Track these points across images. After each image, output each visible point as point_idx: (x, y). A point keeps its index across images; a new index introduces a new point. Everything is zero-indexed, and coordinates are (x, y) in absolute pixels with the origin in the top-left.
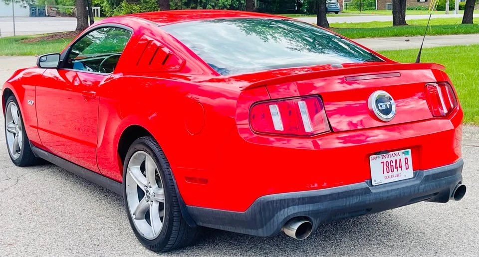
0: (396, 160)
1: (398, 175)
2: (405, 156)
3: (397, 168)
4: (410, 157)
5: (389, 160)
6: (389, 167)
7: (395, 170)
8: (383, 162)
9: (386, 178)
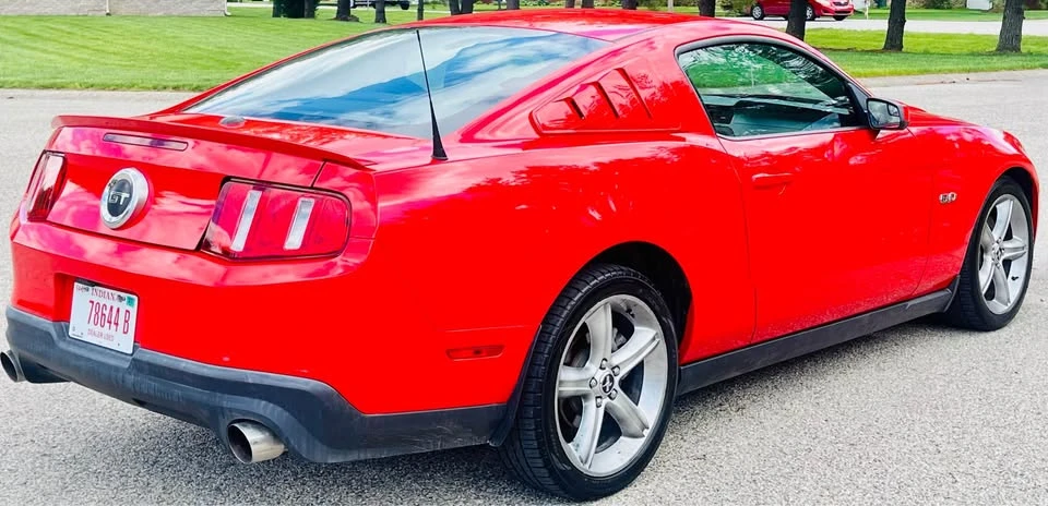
0: (112, 308)
1: (109, 337)
2: (127, 307)
3: (110, 322)
4: (134, 310)
5: (102, 301)
6: (101, 316)
7: (107, 325)
8: (92, 302)
9: (91, 332)
